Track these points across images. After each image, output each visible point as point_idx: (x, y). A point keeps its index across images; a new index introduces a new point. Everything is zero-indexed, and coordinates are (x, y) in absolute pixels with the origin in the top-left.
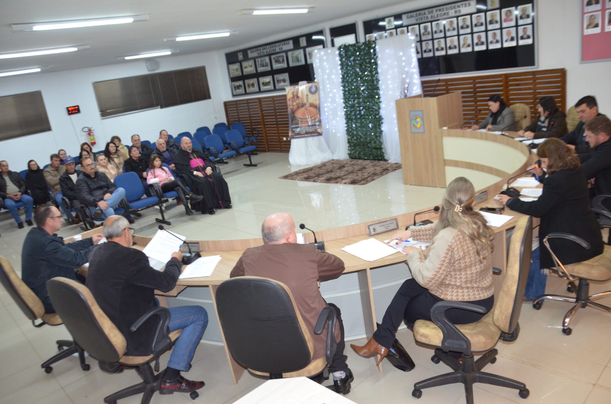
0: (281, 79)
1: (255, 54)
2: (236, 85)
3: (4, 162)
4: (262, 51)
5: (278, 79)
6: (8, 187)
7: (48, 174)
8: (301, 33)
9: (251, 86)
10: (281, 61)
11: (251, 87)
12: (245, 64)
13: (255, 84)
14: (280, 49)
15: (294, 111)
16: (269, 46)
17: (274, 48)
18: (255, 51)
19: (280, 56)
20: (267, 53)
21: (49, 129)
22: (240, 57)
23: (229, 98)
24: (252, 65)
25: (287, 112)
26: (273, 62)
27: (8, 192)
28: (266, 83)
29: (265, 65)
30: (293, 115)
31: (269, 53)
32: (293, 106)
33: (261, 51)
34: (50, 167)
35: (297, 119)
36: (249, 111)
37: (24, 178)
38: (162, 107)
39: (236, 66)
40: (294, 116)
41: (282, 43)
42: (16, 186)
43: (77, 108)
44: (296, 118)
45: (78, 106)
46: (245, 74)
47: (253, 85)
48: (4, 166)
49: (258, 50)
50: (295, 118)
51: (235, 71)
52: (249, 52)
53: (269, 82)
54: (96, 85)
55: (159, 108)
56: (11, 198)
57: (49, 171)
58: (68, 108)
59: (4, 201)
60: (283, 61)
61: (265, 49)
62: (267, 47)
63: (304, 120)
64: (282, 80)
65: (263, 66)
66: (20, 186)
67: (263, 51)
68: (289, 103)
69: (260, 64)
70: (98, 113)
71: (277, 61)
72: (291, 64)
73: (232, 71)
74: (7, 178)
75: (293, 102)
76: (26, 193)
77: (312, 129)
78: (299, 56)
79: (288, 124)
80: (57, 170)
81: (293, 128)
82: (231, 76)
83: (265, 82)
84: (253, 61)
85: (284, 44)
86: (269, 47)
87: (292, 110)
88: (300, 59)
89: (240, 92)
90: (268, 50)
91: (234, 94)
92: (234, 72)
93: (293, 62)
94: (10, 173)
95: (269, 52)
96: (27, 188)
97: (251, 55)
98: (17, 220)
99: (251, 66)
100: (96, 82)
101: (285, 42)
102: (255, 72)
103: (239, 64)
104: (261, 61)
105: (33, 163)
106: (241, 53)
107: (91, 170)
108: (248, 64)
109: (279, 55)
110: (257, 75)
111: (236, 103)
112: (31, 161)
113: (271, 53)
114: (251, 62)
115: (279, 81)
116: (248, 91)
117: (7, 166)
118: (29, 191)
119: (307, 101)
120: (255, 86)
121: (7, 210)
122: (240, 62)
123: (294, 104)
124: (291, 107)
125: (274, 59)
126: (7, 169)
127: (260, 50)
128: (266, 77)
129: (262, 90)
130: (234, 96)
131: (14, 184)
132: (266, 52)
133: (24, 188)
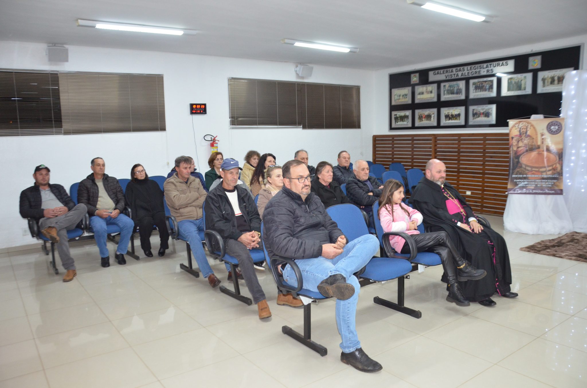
0: (482, 111)
1: (441, 77)
2: (398, 116)
3: (99, 160)
4: (454, 73)
5: (475, 112)
6: (99, 199)
7: (174, 187)
8: (532, 51)
9: (425, 118)
10: (487, 87)
11: (423, 119)
12: (419, 89)
13: (433, 116)
14: (488, 71)
15: (518, 154)
16: (469, 67)
17: (478, 70)
18: (442, 72)
19: (486, 81)
20: (462, 77)
21: (163, 129)
22: (415, 79)
23: (384, 130)
24: (433, 91)
25: (508, 153)
26: (472, 88)
27: (98, 206)
28: (452, 115)
29: (455, 91)
30: (517, 160)
31: (467, 76)
32: (518, 148)
33: (452, 73)
34: (175, 176)
35: (524, 166)
36: (413, 151)
37: (124, 189)
38: (304, 128)
39: (407, 91)
40: (518, 162)
41: (495, 63)
42: (112, 199)
43: (203, 106)
44: (521, 164)
45: (205, 105)
46: (417, 101)
47: (429, 117)
48: (99, 165)
49: (447, 72)
50: (519, 165)
51: (401, 97)
52: (431, 73)
53: (459, 115)
54: (233, 81)
55: (301, 128)
56: (101, 217)
57: (175, 182)
58: (192, 105)
59: (90, 220)
60: (491, 87)
61: (460, 70)
62: (466, 68)
63: (534, 169)
64: (483, 113)
65: (452, 93)
66: (117, 202)
67: (456, 73)
68: (514, 142)
69: (448, 90)
70: (227, 120)
71: (479, 88)
72: (505, 92)
73: (396, 97)
74: (100, 184)
75: (518, 142)
76: (124, 211)
77: (547, 183)
78: (523, 82)
79: (508, 171)
80: (186, 183)
81: (516, 178)
82: (393, 103)
83: (450, 114)
84: (435, 85)
85: (498, 65)
86: (469, 69)
87: (516, 152)
88: (523, 86)
89: (404, 124)
90: (466, 72)
91: (393, 126)
92: (399, 99)
93: (509, 89)
94: (106, 178)
95: (466, 74)
96: (126, 204)
97: (432, 77)
98: (102, 252)
99: (431, 92)
100: (233, 78)
101: (501, 62)
102: (435, 100)
103: (410, 88)
104: (450, 86)
105: (139, 169)
106: (417, 75)
107: (303, 188)
108: (427, 89)
109: (485, 79)
110: (439, 104)
111: (393, 138)
112: (136, 166)
113: (470, 76)
114: (433, 87)
115: (475, 115)
116: (417, 124)
117: (104, 165)
118: (130, 210)
119: (543, 143)
120: (432, 118)
121: (91, 234)
122: (413, 86)
123: (521, 144)
124: (515, 149)
125: (474, 84)
126: (103, 170)
127: (452, 71)
128: (455, 108)
129: (442, 124)
130: (391, 128)
131: (110, 196)
132: (462, 75)
133: (122, 204)
